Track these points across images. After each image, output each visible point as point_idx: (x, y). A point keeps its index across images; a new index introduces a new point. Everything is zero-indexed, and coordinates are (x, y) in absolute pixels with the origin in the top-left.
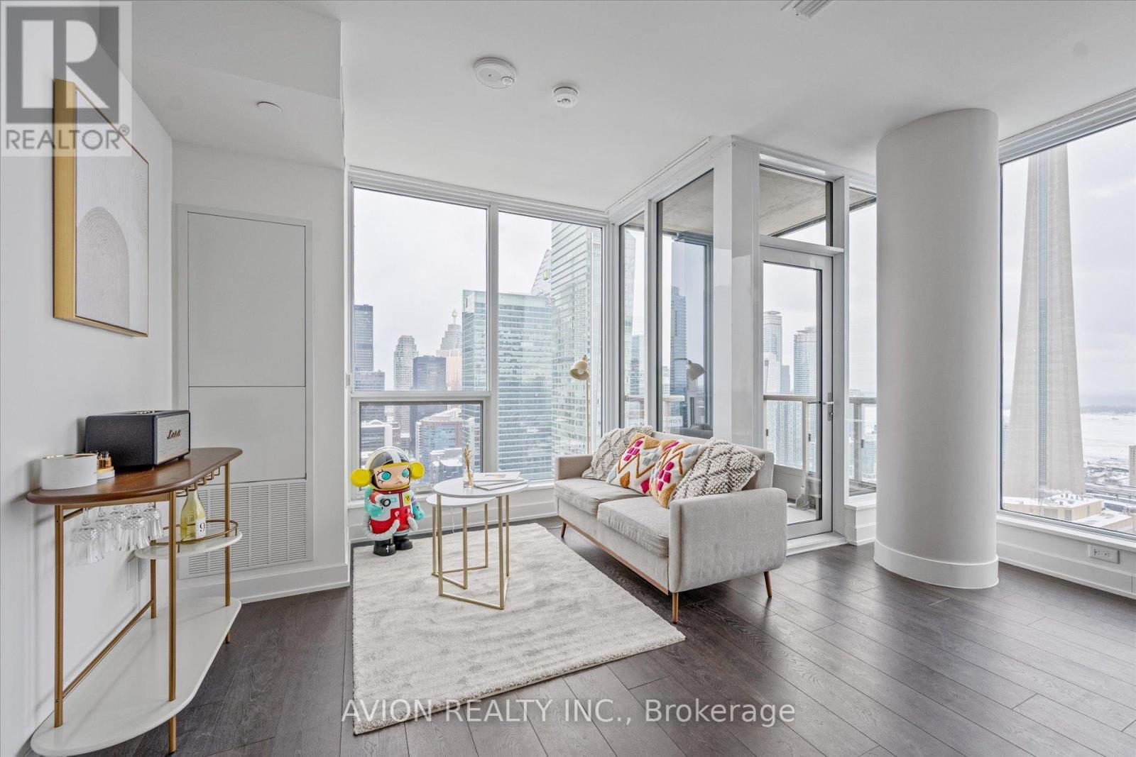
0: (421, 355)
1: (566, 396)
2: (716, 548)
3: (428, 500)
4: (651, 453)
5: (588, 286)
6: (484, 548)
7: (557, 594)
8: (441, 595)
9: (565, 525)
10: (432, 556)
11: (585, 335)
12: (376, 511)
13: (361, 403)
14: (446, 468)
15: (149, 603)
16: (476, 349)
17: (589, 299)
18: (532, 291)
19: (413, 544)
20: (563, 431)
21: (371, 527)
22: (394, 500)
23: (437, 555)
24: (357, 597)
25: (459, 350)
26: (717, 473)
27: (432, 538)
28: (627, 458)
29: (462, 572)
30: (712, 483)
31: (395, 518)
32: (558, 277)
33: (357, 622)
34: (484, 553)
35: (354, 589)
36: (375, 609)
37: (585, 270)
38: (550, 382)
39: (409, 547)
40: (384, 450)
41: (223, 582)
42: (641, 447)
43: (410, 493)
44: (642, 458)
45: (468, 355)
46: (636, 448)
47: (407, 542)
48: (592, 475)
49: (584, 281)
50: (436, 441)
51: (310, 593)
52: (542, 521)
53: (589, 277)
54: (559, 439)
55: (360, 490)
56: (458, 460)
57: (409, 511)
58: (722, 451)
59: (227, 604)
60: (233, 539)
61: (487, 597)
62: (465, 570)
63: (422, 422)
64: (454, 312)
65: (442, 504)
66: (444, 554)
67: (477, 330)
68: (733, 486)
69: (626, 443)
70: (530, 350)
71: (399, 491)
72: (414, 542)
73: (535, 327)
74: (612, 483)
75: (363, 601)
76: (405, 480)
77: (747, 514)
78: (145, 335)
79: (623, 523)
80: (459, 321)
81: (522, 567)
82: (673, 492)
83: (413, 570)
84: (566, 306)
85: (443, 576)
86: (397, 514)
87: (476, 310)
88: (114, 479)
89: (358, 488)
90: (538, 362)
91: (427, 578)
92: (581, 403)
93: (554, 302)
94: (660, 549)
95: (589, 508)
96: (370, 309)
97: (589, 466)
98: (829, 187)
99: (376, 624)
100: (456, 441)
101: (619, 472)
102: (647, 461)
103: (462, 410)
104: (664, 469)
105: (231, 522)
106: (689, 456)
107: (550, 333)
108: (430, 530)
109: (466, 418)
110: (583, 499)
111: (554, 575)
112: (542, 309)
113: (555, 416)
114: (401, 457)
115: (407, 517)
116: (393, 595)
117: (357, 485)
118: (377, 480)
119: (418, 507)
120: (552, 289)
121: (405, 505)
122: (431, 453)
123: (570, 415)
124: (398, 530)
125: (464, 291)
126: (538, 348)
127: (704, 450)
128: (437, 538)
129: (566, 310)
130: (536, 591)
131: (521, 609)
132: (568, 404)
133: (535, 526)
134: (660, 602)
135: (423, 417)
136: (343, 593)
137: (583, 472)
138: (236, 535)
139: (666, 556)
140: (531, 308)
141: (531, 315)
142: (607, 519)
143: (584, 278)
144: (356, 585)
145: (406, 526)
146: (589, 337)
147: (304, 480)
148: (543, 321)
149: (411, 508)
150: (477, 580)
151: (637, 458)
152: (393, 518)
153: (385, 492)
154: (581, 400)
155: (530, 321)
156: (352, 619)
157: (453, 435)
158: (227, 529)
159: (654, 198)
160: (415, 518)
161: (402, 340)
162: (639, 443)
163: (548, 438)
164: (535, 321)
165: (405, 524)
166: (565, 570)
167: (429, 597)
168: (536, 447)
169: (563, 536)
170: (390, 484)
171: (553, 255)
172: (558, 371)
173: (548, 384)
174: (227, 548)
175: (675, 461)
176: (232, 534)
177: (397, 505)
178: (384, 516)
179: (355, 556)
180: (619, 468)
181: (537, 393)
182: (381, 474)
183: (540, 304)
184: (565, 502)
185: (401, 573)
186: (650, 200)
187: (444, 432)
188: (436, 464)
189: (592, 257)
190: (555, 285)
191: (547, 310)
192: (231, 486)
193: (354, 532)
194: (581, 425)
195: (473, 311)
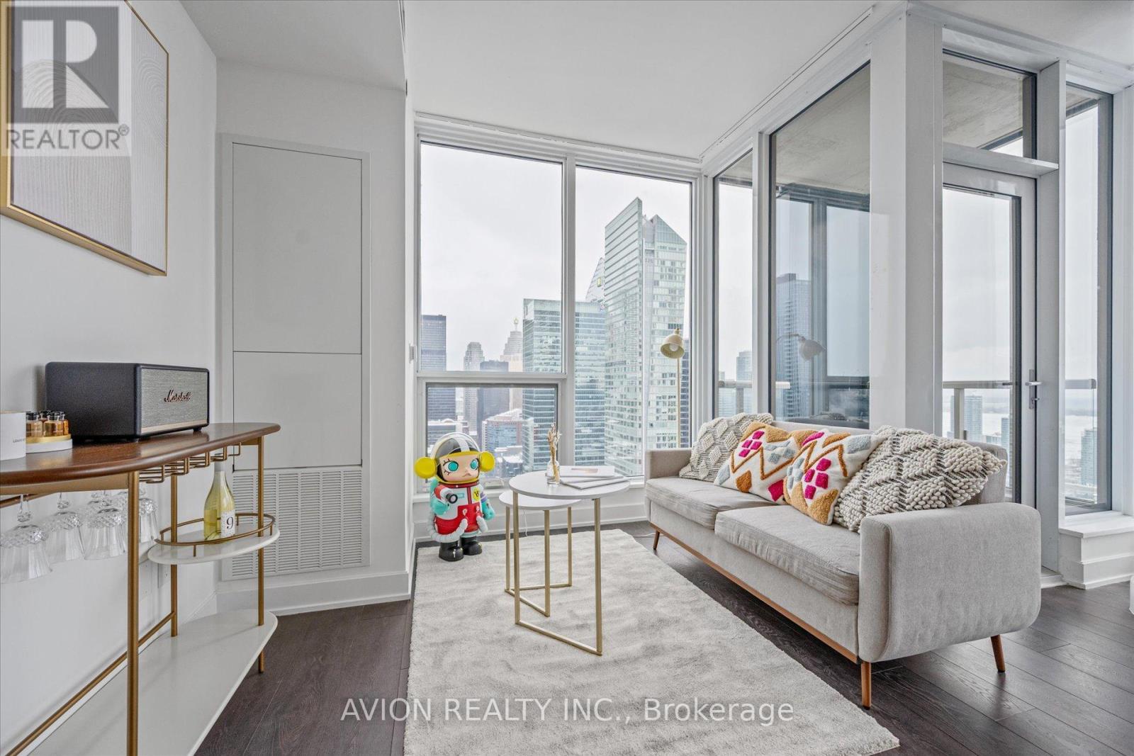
0: (487, 360)
1: (619, 398)
2: (941, 596)
3: (501, 498)
4: (780, 448)
5: (640, 291)
6: (567, 558)
7: (670, 637)
8: (518, 624)
9: (658, 534)
10: (505, 565)
11: (637, 339)
12: (442, 508)
13: (428, 385)
14: (508, 464)
15: (169, 615)
16: (536, 353)
17: (641, 304)
18: (586, 298)
19: (483, 548)
20: (615, 432)
21: (436, 525)
22: (462, 495)
23: (512, 564)
24: (418, 616)
25: (520, 355)
26: (919, 477)
27: (505, 541)
28: (744, 454)
29: (543, 591)
30: (913, 491)
31: (463, 517)
32: (611, 283)
33: (415, 657)
34: (567, 566)
35: (415, 605)
36: (438, 638)
37: (637, 276)
38: (603, 385)
39: (478, 551)
40: (452, 437)
41: (256, 588)
42: (763, 439)
43: (479, 488)
44: (767, 454)
45: (528, 360)
46: (754, 441)
47: (476, 545)
48: (691, 474)
49: (636, 286)
50: (500, 439)
51: (366, 606)
52: (625, 527)
53: (640, 282)
54: (612, 439)
55: (427, 482)
56: (518, 457)
57: (478, 508)
58: (921, 444)
59: (260, 623)
60: (268, 539)
61: (576, 633)
62: (547, 587)
63: (488, 421)
64: (516, 319)
65: (520, 504)
66: (521, 562)
67: (536, 336)
68: (954, 498)
69: (738, 435)
70: (584, 354)
71: (468, 485)
72: (482, 544)
73: (589, 332)
74: (723, 485)
75: (424, 625)
76: (474, 473)
77: (985, 542)
78: (163, 273)
79: (765, 543)
80: (520, 328)
81: (614, 589)
82: (834, 502)
83: (484, 583)
84: (618, 312)
85: (521, 597)
86: (465, 512)
87: (535, 317)
88: (71, 451)
89: (424, 480)
90: (592, 365)
91: (499, 596)
92: (633, 405)
93: (607, 307)
94: (841, 590)
95: (703, 518)
96: (443, 318)
97: (687, 462)
98: (1029, 85)
99: (438, 663)
100: (517, 440)
101: (734, 472)
102: (775, 458)
103: (523, 411)
104: (814, 467)
105: (265, 515)
106: (856, 450)
107: (603, 338)
108: (503, 530)
109: (526, 418)
110: (692, 504)
111: (658, 604)
112: (596, 315)
113: (608, 417)
114: (469, 445)
115: (475, 516)
116: (460, 618)
117: (422, 476)
118: (443, 471)
119: (487, 505)
120: (605, 296)
121: (474, 501)
122: (496, 450)
123: (622, 416)
124: (466, 531)
125: (525, 300)
126: (591, 352)
127: (880, 443)
128: (512, 542)
129: (619, 315)
130: (641, 627)
131: (625, 657)
132: (620, 406)
133: (618, 533)
134: (826, 663)
135: (488, 417)
136: (402, 608)
137: (680, 470)
138: (271, 534)
139: (855, 603)
140: (585, 315)
141: (585, 321)
142: (734, 534)
143: (635, 283)
144: (418, 600)
145: (475, 527)
146: (640, 341)
147: (359, 468)
148: (597, 326)
149: (481, 505)
150: (560, 604)
151: (759, 453)
152: (460, 517)
153: (452, 486)
154: (632, 402)
155: (584, 326)
156: (409, 651)
157: (514, 434)
158: (260, 526)
159: (767, 128)
160: (484, 517)
161: (470, 346)
162: (759, 435)
163: (601, 439)
164: (590, 326)
165: (474, 524)
166: (671, 598)
167: (503, 626)
168: (590, 446)
169: (655, 549)
170: (456, 476)
171: (606, 262)
172: (611, 374)
173: (601, 386)
174: (261, 552)
175: (834, 456)
176: (267, 532)
177: (464, 502)
178: (451, 514)
179: (419, 559)
180: (733, 466)
181: (590, 396)
182: (448, 464)
183: (594, 310)
184: (660, 506)
185: (468, 586)
186: (761, 133)
187: (506, 430)
188: (500, 460)
189: (644, 263)
190: (609, 291)
191: (600, 315)
192: (265, 472)
193: (418, 529)
194: (632, 426)
195: (532, 318)
